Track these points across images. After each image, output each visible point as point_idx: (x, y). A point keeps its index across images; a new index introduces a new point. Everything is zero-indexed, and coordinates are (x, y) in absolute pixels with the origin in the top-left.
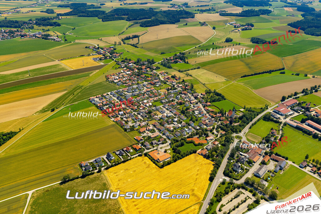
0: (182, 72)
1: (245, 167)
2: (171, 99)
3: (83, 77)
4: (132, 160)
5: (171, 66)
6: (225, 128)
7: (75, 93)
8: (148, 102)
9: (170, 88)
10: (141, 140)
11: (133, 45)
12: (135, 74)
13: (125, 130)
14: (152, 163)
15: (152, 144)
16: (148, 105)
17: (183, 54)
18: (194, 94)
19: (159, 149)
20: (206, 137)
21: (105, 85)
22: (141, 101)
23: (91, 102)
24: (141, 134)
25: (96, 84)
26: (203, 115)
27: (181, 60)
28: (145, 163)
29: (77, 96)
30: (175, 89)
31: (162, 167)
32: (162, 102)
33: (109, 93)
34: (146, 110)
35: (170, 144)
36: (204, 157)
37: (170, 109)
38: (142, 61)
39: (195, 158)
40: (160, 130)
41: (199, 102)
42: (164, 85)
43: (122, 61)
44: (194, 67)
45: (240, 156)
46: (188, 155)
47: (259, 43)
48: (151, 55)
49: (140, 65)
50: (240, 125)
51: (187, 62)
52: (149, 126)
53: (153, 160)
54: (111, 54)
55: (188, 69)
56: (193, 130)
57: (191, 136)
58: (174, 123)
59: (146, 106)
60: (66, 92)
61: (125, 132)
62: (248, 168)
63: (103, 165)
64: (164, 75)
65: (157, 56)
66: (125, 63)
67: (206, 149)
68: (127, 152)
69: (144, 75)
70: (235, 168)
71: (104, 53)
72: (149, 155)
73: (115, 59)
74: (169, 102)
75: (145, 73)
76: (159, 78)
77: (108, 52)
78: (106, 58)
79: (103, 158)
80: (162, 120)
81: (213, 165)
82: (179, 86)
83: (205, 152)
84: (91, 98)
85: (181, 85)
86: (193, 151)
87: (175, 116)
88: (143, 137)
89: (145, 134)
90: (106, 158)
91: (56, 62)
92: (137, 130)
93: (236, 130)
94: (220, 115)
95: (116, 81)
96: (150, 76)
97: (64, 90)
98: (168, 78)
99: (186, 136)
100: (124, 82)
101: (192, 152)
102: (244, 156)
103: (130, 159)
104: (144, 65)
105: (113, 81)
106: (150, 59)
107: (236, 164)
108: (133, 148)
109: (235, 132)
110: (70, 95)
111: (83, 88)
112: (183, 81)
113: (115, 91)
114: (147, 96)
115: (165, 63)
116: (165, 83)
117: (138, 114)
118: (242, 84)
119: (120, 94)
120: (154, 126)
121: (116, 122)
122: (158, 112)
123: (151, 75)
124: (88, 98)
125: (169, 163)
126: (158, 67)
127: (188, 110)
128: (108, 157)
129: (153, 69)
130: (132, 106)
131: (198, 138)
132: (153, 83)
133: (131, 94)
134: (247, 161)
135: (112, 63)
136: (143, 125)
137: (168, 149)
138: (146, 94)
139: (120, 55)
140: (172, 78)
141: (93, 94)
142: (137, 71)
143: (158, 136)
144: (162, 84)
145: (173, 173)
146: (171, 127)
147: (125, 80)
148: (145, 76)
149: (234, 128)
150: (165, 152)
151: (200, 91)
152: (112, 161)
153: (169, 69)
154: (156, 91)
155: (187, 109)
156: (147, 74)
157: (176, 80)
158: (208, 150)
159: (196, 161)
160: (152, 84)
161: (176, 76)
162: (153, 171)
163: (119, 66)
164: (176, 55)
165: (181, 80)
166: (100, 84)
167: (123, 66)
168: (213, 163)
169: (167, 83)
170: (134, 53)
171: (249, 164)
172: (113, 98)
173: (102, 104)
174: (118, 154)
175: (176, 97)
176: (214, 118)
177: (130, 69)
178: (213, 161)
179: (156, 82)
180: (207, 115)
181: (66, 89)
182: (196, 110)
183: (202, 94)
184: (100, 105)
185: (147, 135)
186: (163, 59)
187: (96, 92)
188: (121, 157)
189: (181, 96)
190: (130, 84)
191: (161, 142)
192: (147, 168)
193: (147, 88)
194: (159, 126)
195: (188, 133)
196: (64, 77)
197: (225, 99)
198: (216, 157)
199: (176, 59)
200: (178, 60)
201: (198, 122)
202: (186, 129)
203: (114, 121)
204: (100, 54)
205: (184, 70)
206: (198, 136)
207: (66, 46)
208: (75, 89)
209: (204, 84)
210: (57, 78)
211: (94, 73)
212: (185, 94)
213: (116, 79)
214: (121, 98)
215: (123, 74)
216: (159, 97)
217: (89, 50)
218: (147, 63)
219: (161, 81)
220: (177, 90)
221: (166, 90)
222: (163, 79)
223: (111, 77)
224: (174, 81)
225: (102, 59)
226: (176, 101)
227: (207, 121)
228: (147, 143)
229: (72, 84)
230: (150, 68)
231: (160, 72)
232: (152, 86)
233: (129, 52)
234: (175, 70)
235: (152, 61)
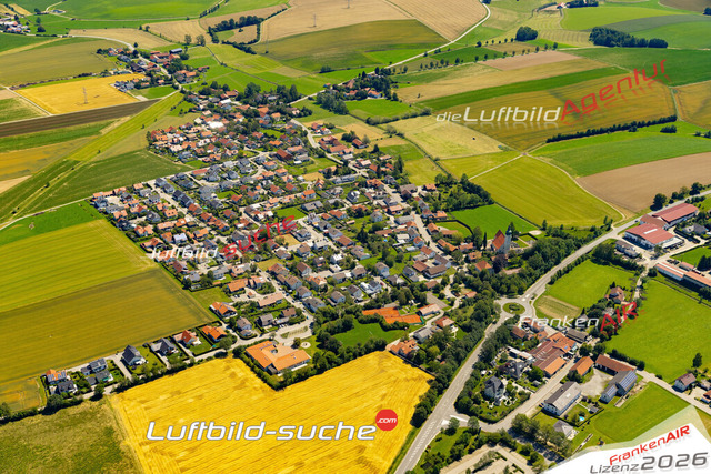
0: (375, 124)
1: (520, 389)
2: (332, 201)
3: (79, 136)
4: (195, 367)
5: (344, 108)
6: (478, 281)
7: (53, 182)
8: (263, 209)
9: (334, 168)
10: (230, 312)
11: (241, 47)
12: (237, 130)
13: (187, 285)
14: (253, 375)
15: (259, 324)
16: (261, 216)
17: (388, 72)
18: (402, 188)
19: (277, 338)
20: (418, 307)
21: (143, 161)
22: (244, 206)
23: (96, 206)
24: (232, 297)
26: (420, 247)
27: (378, 90)
28: (233, 375)
29: (56, 191)
30: (350, 172)
31: (281, 386)
32: (305, 209)
35: (312, 324)
36: (406, 362)
37: (325, 228)
38: (260, 92)
39: (380, 364)
40: (287, 287)
41: (414, 209)
42: (318, 162)
43: (201, 93)
44: (413, 111)
45: (510, 358)
46: (361, 355)
47: (613, 46)
48: (289, 75)
49: (253, 102)
50: (521, 275)
51: (395, 95)
52: (258, 275)
53: (257, 369)
54: (170, 72)
55: (395, 116)
56: (385, 286)
57: (376, 304)
58: (331, 266)
59: (256, 219)
60: (26, 178)
61: (187, 292)
62: (527, 391)
63: (111, 379)
64: (322, 133)
65: (307, 79)
66: (210, 98)
67: (415, 338)
68: (185, 345)
69: (261, 133)
70: (489, 391)
71: (152, 69)
72: (246, 354)
73: (180, 86)
74: (325, 209)
75: (265, 128)
76: (306, 142)
77: (164, 67)
78: (154, 82)
79: (112, 362)
80: (297, 259)
81: (430, 382)
82: (360, 165)
83: (411, 346)
84: (95, 195)
85: (368, 162)
86: (376, 344)
87: (336, 249)
88: (235, 306)
89: (243, 298)
90: (122, 360)
91: (6, 93)
92: (221, 286)
93: (509, 288)
94: (470, 246)
95: (175, 148)
96: (278, 134)
97: (19, 172)
98: (332, 142)
99: (362, 304)
100: (198, 151)
101: (372, 346)
102: (521, 357)
103: (191, 365)
104: (264, 102)
105: (167, 148)
106: (284, 87)
107: (494, 379)
108: (202, 335)
109: (507, 293)
110: (36, 188)
111: (77, 167)
112: (376, 150)
113: (169, 177)
114: (262, 191)
115: (328, 99)
116: (322, 156)
117: (231, 241)
118: (547, 160)
119: (183, 184)
120: (273, 274)
121: (163, 263)
122: (288, 238)
123: (282, 131)
124: (88, 196)
125: (302, 377)
126: (307, 110)
127: (379, 233)
128: (128, 357)
129: (292, 116)
130: (215, 218)
131: (396, 308)
132: (284, 156)
133: (217, 184)
134: (527, 372)
135: (173, 96)
136: (239, 272)
137: (304, 340)
138: (262, 184)
139: (197, 76)
140: (343, 142)
141: (104, 184)
142: (241, 120)
143: (279, 302)
144: (311, 158)
145: (311, 404)
146: (321, 278)
147: (204, 147)
148: (266, 135)
149: (503, 281)
150: (296, 345)
151: (421, 179)
152: (138, 371)
153: (337, 116)
154: (291, 177)
155: (377, 228)
156: (273, 128)
157: (357, 147)
158: (419, 343)
159: (383, 371)
160: (281, 159)
161: (357, 135)
162: (254, 398)
163: (191, 105)
164: (364, 75)
165: (371, 149)
166: (129, 155)
167: (202, 107)
168: (429, 377)
170: (241, 69)
171: (531, 381)
172: (163, 195)
173: (128, 211)
174: (158, 351)
175: (349, 194)
176: (449, 253)
177: (222, 114)
178: (428, 371)
179: (294, 154)
180: (433, 246)
181: (28, 171)
182: (403, 232)
183: (425, 188)
184: (121, 216)
185: (247, 299)
186: (324, 87)
187: (112, 179)
188: (164, 359)
189: (363, 193)
190: (218, 156)
191: (286, 319)
192: (236, 388)
193: (265, 168)
194: (285, 275)
195: (370, 295)
196: (26, 135)
197: (491, 203)
198: (441, 361)
199: (363, 87)
200: (368, 89)
201: (401, 266)
202: (363, 284)
203: (156, 261)
204: (138, 69)
205: (382, 119)
206: (396, 304)
207: (38, 47)
208: (54, 171)
209: (436, 160)
211: (116, 125)
212: (375, 187)
213: (178, 143)
214: (185, 197)
215: (199, 128)
216: (299, 195)
217: (108, 59)
218: (275, 98)
219: (312, 149)
220: (352, 176)
221: (321, 177)
222: (316, 146)
223: (163, 137)
224: (347, 151)
225: (144, 84)
226: (348, 205)
227: (429, 264)
228: (245, 323)
229: (46, 156)
230: (283, 113)
231: (310, 124)
232: (282, 164)
233: (226, 66)
234: (357, 118)
235: (290, 91)
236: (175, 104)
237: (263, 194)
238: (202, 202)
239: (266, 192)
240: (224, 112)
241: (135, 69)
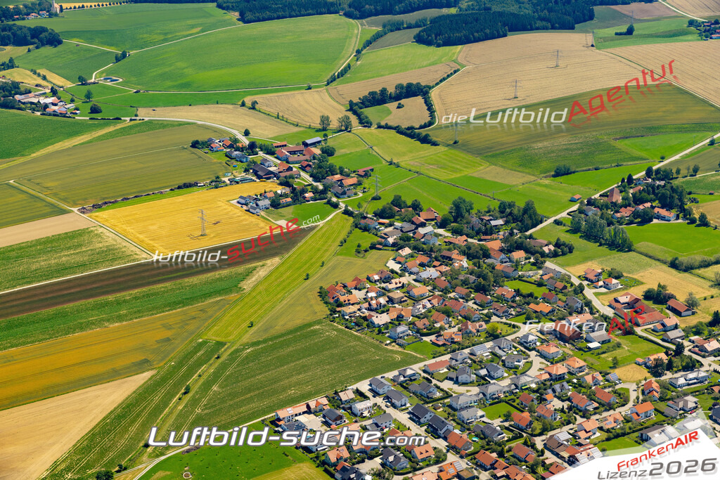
0: (689, 269)
3: (210, 295)
5: (625, 241)
7: (195, 382)
8: (576, 442)
9: (663, 356)
11: (409, 133)
12: (465, 283)
17: (665, 175)
21: (330, 343)
22: (540, 434)
25: (282, 335)
27: (667, 205)
29: (204, 401)
30: (692, 366)
33: (364, 386)
38: (474, 211)
42: (625, 341)
43: (380, 214)
48: (505, 181)
49: (469, 231)
51: (701, 217)
54: (316, 179)
59: (572, 462)
60: (146, 375)
64: (606, 286)
65: (538, 188)
66: (398, 224)
69: (508, 289)
71: (288, 174)
73: (342, 206)
75: (508, 277)
76: (588, 304)
77: (303, 168)
78: (297, 196)
82: (703, 349)
84: (282, 413)
85: (713, 344)
91: (73, 221)
95: (381, 319)
96: (539, 292)
97: (135, 364)
98: (633, 304)
100: (419, 324)
104: (490, 231)
105: (365, 318)
106: (511, 205)
110: (170, 396)
111: (225, 355)
112: (718, 319)
113: (390, 375)
114: (557, 404)
116: (629, 332)
119: (419, 390)
123: (540, 284)
124: (265, 413)
126: (564, 244)
129: (543, 255)
132: (566, 334)
133: (475, 390)
135: (335, 221)
138: (554, 391)
139: (360, 184)
140: (650, 304)
141: (284, 389)
142: (465, 265)
144: (614, 338)
147: (425, 316)
148: (518, 292)
153: (616, 255)
154: (597, 375)
156: (520, 278)
157: (678, 312)
160: (561, 337)
161: (670, 291)
163: (372, 238)
164: (630, 179)
165: (706, 316)
166: (301, 332)
167: (391, 240)
169: (638, 330)
170: (422, 171)
172: (390, 411)
173: (349, 449)
177: (435, 256)
181: (146, 361)
184: (339, 459)
186: (573, 201)
187: (294, 379)
190: (452, 331)
193: (542, 356)
196: (126, 295)
199: (638, 200)
200: (648, 205)
204: (269, 175)
205: (697, 258)
207: (99, 139)
208: (189, 362)
210: (91, 300)
211: (262, 273)
213: (381, 309)
214: (435, 418)
215: (405, 280)
216: (624, 410)
217: (213, 157)
218: (500, 222)
219: (605, 318)
220: (701, 372)
221: (645, 373)
222: (610, 312)
223: (350, 297)
224: (668, 322)
225: (284, 201)
229: (168, 334)
230: (527, 251)
231: (580, 269)
232: (568, 349)
233: (398, 167)
234: (650, 257)
235: (526, 211)
236: (342, 236)
237: (562, 411)
238: (464, 425)
239: (566, 404)
240: (431, 250)
241: (262, 174)
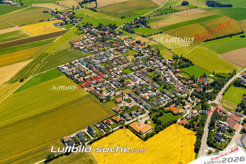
0: (145, 37)
1: (227, 137)
2: (140, 66)
3: (46, 44)
4: (114, 133)
5: (133, 31)
6: (200, 95)
7: (42, 61)
8: (118, 70)
9: (137, 54)
10: (120, 111)
11: (92, 9)
12: (100, 40)
13: (101, 101)
14: (135, 135)
15: (131, 115)
17: (143, 18)
18: (162, 61)
19: (139, 120)
20: (182, 105)
21: (71, 53)
22: (111, 69)
23: (60, 71)
24: (118, 105)
25: (61, 51)
26: (175, 82)
27: (143, 24)
28: (128, 135)
29: (44, 65)
30: (142, 55)
31: (145, 139)
32: (132, 69)
33: (77, 61)
34: (118, 78)
35: (149, 114)
36: (185, 127)
37: (141, 76)
38: (103, 26)
39: (176, 128)
40: (136, 100)
41: (169, 68)
42: (131, 51)
43: (84, 27)
44: (156, 32)
45: (220, 124)
46: (169, 125)
47: (215, 7)
48: (112, 20)
49: (102, 30)
50: (214, 92)
51: (149, 26)
52: (124, 95)
53: (135, 133)
54: (71, 19)
55: (151, 34)
56: (169, 98)
57: (168, 105)
58: (149, 91)
59: (117, 73)
60: (32, 60)
61: (102, 103)
62: (230, 137)
63: (86, 139)
64: (128, 40)
65: (117, 21)
66: (87, 29)
67: (186, 118)
68: (108, 124)
69: (108, 41)
70: (218, 138)
71: (64, 18)
72: (130, 127)
73: (76, 25)
74: (139, 69)
75: (109, 39)
76: (124, 44)
77: (68, 17)
78: (66, 23)
79: (84, 132)
80: (135, 89)
81: (196, 135)
82: (145, 52)
83: (186, 122)
84: (59, 66)
85: (147, 51)
86: (174, 121)
87: (148, 84)
88: (120, 108)
89: (122, 105)
90: (88, 131)
91: (16, 28)
92: (113, 100)
93: (211, 97)
94: (192, 82)
95: (81, 48)
96: (114, 42)
97: (29, 58)
98: (133, 44)
99: (163, 105)
100: (89, 48)
102: (223, 124)
103: (112, 132)
104: (106, 30)
105: (78, 48)
106: (111, 24)
107: (218, 133)
108: (112, 120)
109: (210, 99)
110: (37, 64)
111: (49, 55)
112: (149, 46)
113: (82, 58)
114: (115, 63)
115: (127, 28)
116: (131, 49)
117: (111, 82)
118: (206, 48)
119: (88, 61)
120: (129, 95)
121: (90, 92)
122: (130, 81)
123: (115, 40)
124: (56, 66)
125: (152, 135)
126: (121, 32)
127: (160, 78)
128: (90, 130)
129: (116, 34)
130: (103, 74)
131: (175, 107)
133: (99, 61)
134: (227, 130)
135: (73, 28)
136: (118, 95)
137: (148, 120)
138: (115, 61)
139: (80, 20)
140: (137, 44)
141: (61, 62)
142: (100, 37)
143: (135, 106)
144: (128, 50)
145: (158, 146)
146: (146, 95)
147: (91, 47)
148: (110, 42)
149: (208, 95)
150: (146, 123)
151: (168, 57)
152: (94, 135)
153: (131, 34)
154: (124, 57)
155: (159, 76)
156: (111, 39)
157: (142, 45)
158: (187, 120)
159: (178, 131)
160: (118, 51)
161: (141, 41)
162: (138, 144)
163: (82, 32)
164: (136, 19)
165: (146, 46)
166: (65, 51)
167: (85, 32)
168: (195, 133)
169: (133, 49)
170: (94, 17)
171: (230, 133)
172: (82, 65)
173: (73, 72)
174: (99, 127)
175: (145, 63)
176: (186, 85)
178: (194, 130)
179: (122, 48)
180: (179, 82)
181: (32, 57)
182: (168, 77)
183: (169, 60)
184: (70, 74)
185: (124, 105)
186: (124, 23)
187: (63, 60)
188: (102, 130)
189: (149, 62)
190: (96, 50)
191: (140, 113)
192: (130, 141)
193: (114, 54)
194: (135, 96)
195: (165, 102)
196: (28, 44)
197: (193, 65)
198: (197, 127)
199: (137, 23)
200: (139, 24)
201: (171, 90)
202: (161, 97)
203: (87, 91)
204: (60, 18)
205: (147, 35)
206: (174, 105)
208: (41, 57)
209: (169, 50)
210: (20, 45)
211: (58, 39)
212: (153, 60)
213: (82, 46)
214: (90, 66)
215: (87, 40)
216: (128, 64)
217: (48, 15)
218: (109, 28)
219: (127, 46)
220: (144, 56)
221: (133, 57)
222: (128, 45)
223: (76, 43)
224: (139, 47)
225: (63, 24)
226: (146, 68)
227: (180, 88)
228: (126, 114)
229: (37, 52)
230: (113, 34)
231: (124, 37)
232: (119, 53)
233: (89, 17)
234: (138, 35)
235: (114, 25)
236: (76, 31)
237: (116, 64)
238: (96, 68)
239: (117, 63)
240: (94, 34)
241: (59, 18)
